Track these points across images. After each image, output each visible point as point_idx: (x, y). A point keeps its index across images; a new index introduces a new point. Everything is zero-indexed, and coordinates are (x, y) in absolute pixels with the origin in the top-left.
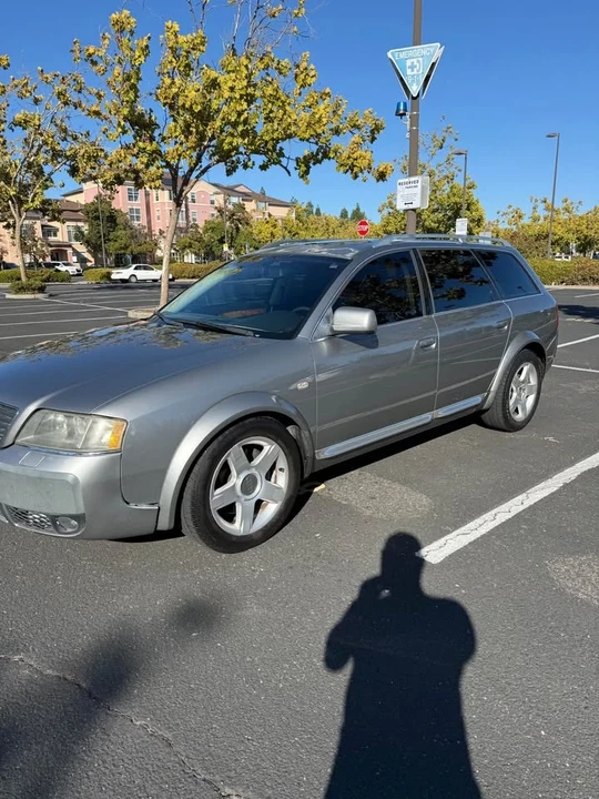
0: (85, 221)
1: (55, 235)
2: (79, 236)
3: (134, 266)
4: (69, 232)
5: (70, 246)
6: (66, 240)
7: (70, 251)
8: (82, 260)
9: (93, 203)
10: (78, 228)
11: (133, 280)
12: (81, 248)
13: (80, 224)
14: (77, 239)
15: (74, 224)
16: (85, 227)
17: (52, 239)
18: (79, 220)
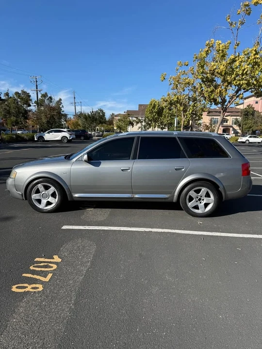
0: (241, 116)
1: (227, 122)
2: (237, 122)
3: (249, 136)
4: (233, 121)
5: (232, 127)
6: (231, 124)
7: (231, 129)
8: (236, 133)
9: (245, 109)
10: (237, 119)
11: (247, 142)
12: (236, 127)
13: (238, 117)
14: (235, 124)
15: (235, 117)
16: (239, 118)
17: (225, 124)
18: (238, 116)
